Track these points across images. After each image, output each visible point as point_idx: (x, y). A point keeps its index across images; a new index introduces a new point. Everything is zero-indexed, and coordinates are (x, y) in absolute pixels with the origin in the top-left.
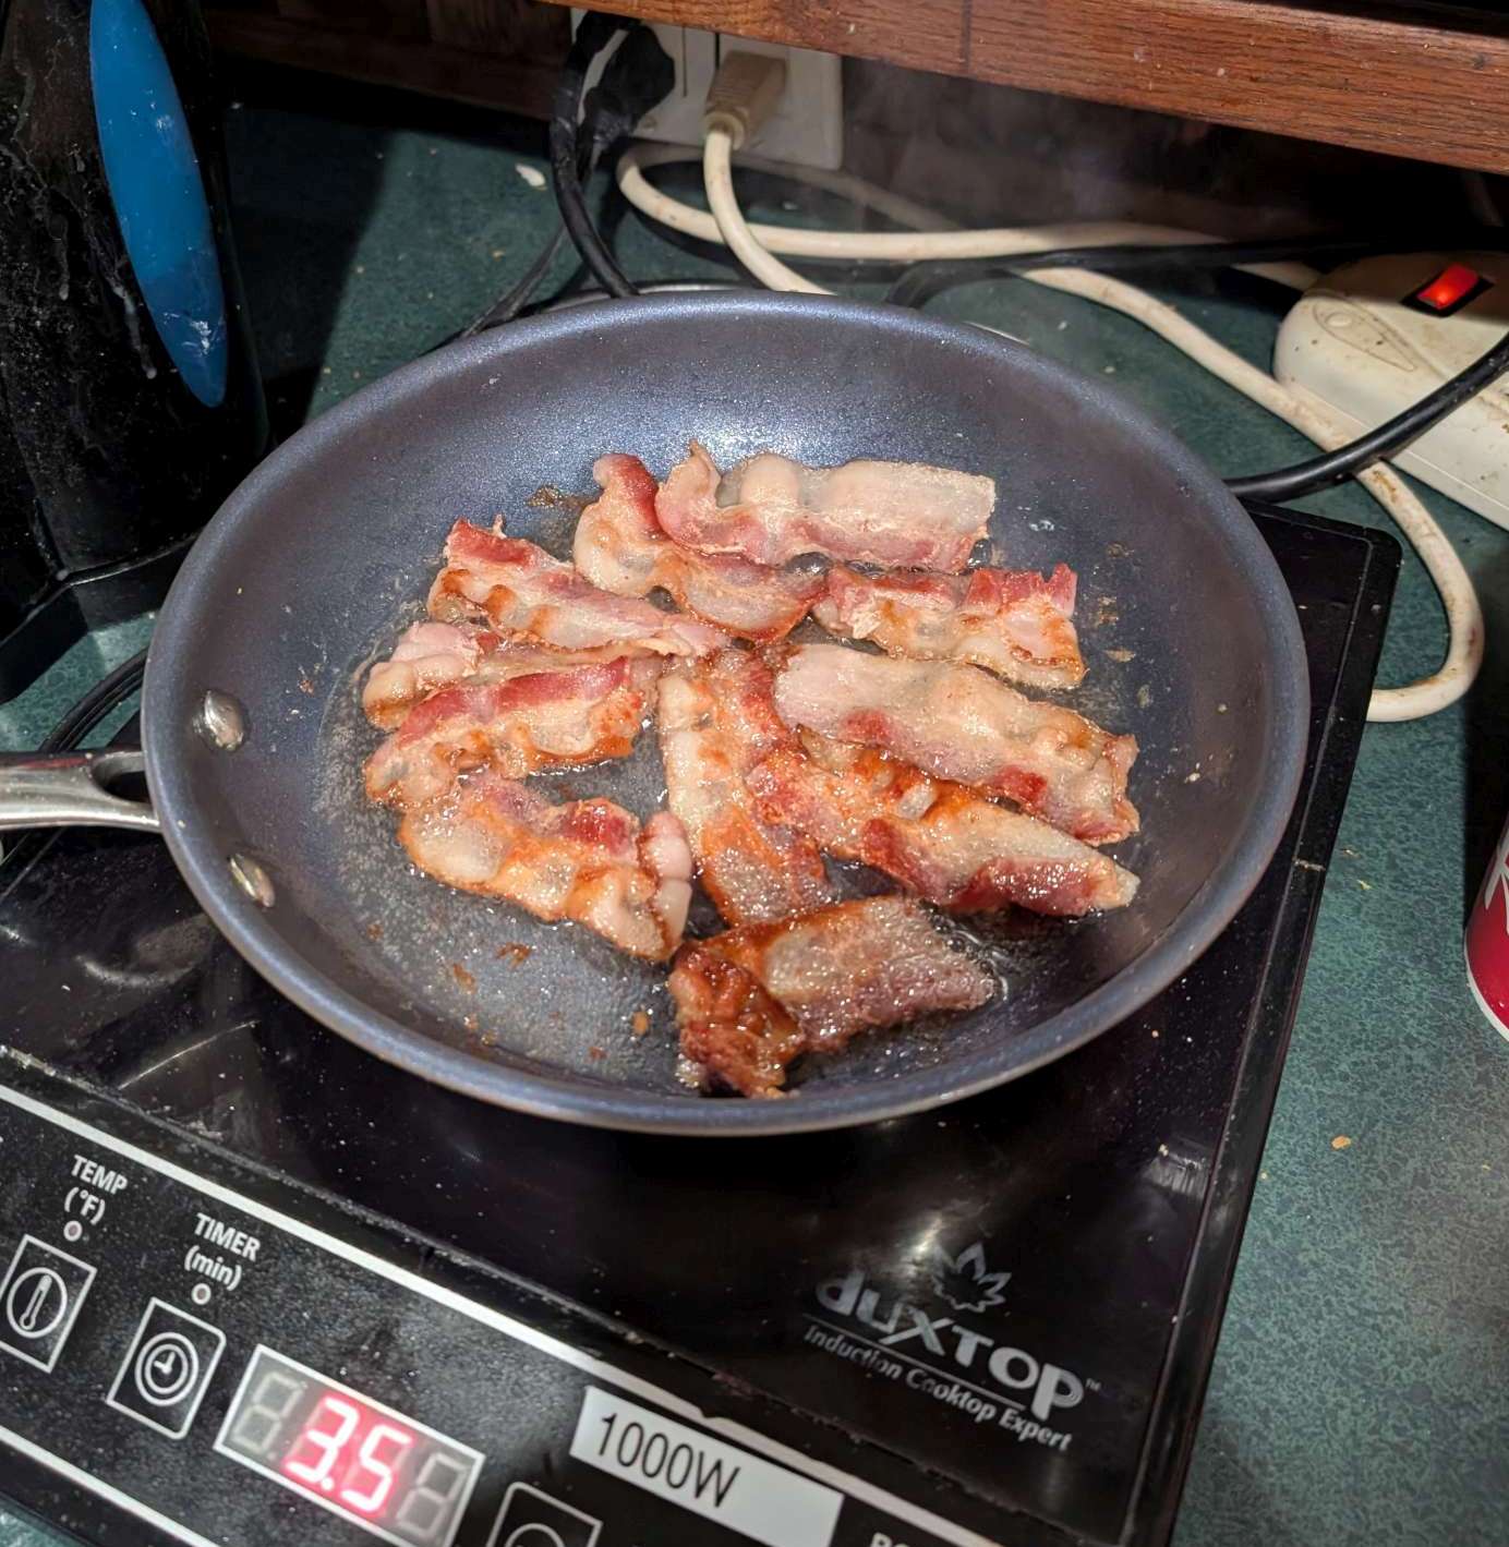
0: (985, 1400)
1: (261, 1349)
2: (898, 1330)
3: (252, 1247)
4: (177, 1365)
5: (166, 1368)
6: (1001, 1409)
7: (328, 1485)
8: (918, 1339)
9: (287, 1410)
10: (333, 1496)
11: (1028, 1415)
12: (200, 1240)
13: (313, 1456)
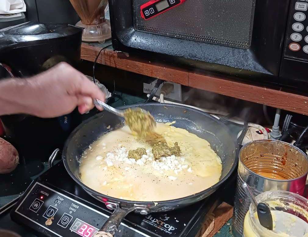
0: (162, 228)
1: (77, 219)
2: (154, 221)
3: (78, 207)
4: (66, 220)
5: (65, 220)
6: (164, 229)
7: (82, 234)
8: (157, 222)
9: (79, 226)
10: (83, 235)
11: (168, 230)
12: (72, 206)
13: (81, 231)
